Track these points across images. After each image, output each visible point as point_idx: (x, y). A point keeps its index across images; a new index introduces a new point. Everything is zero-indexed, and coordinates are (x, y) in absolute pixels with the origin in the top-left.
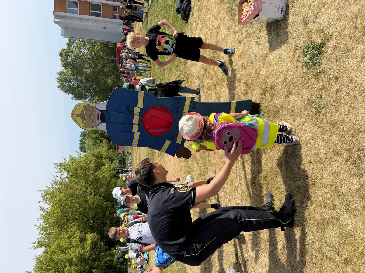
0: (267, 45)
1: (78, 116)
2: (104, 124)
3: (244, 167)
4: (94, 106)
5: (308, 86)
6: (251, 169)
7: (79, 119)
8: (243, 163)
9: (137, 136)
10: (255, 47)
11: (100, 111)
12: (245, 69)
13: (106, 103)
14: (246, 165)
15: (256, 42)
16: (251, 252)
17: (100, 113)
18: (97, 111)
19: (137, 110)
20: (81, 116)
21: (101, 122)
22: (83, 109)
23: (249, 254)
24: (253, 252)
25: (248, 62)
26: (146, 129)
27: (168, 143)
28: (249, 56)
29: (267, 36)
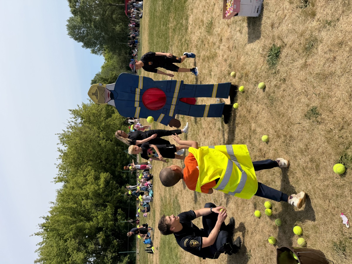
0: (247, 35)
1: (93, 94)
2: (113, 101)
3: (224, 135)
4: (105, 87)
5: (268, 81)
6: (228, 137)
7: (94, 97)
8: (223, 132)
9: (138, 110)
10: (238, 34)
11: (110, 91)
12: (231, 51)
13: (114, 85)
14: (225, 133)
15: (240, 30)
16: (224, 198)
17: (110, 92)
18: (108, 91)
19: (138, 91)
20: (95, 94)
21: (111, 99)
22: (97, 89)
23: (223, 199)
24: (225, 198)
25: (233, 46)
26: (145, 105)
27: (162, 116)
28: (234, 41)
29: (247, 28)
